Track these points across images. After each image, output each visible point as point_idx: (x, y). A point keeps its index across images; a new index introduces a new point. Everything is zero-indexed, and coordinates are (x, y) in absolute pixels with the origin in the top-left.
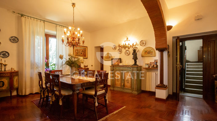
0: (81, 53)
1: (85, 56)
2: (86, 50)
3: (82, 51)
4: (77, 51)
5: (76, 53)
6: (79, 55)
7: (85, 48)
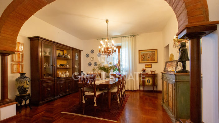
0: (149, 58)
1: (155, 60)
2: (155, 53)
3: (150, 55)
4: (143, 56)
5: (142, 58)
6: (146, 59)
7: (154, 50)
